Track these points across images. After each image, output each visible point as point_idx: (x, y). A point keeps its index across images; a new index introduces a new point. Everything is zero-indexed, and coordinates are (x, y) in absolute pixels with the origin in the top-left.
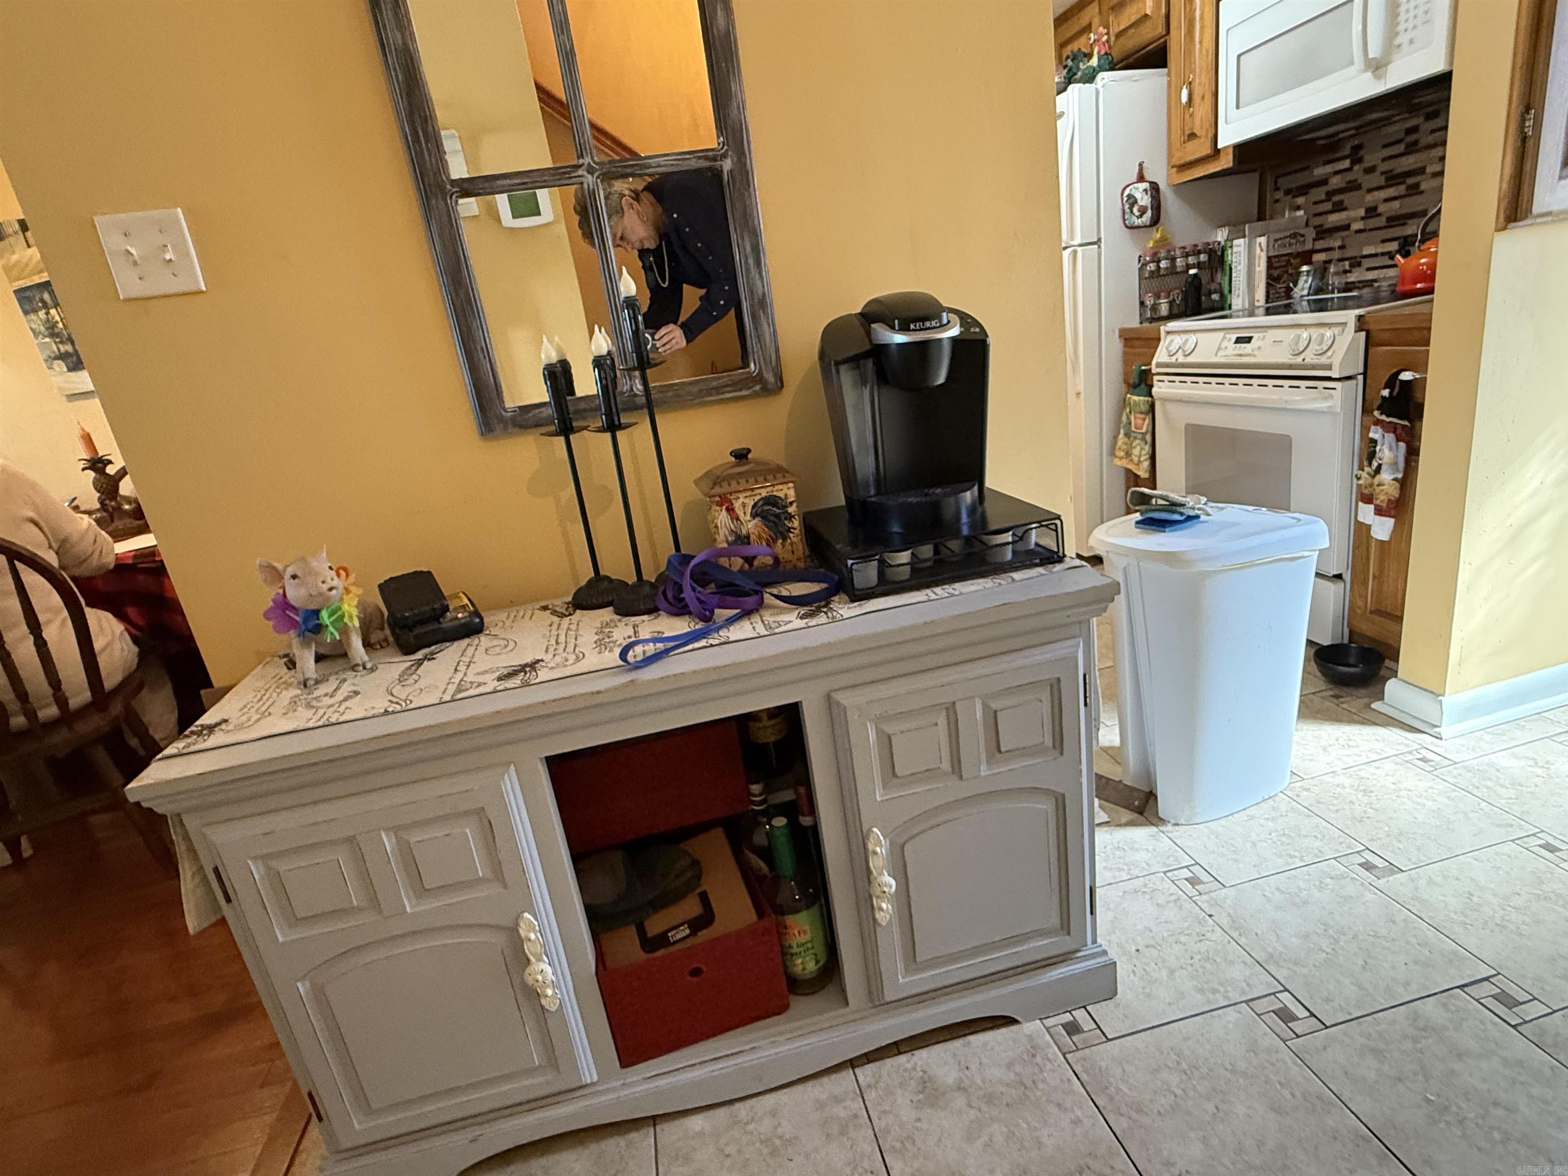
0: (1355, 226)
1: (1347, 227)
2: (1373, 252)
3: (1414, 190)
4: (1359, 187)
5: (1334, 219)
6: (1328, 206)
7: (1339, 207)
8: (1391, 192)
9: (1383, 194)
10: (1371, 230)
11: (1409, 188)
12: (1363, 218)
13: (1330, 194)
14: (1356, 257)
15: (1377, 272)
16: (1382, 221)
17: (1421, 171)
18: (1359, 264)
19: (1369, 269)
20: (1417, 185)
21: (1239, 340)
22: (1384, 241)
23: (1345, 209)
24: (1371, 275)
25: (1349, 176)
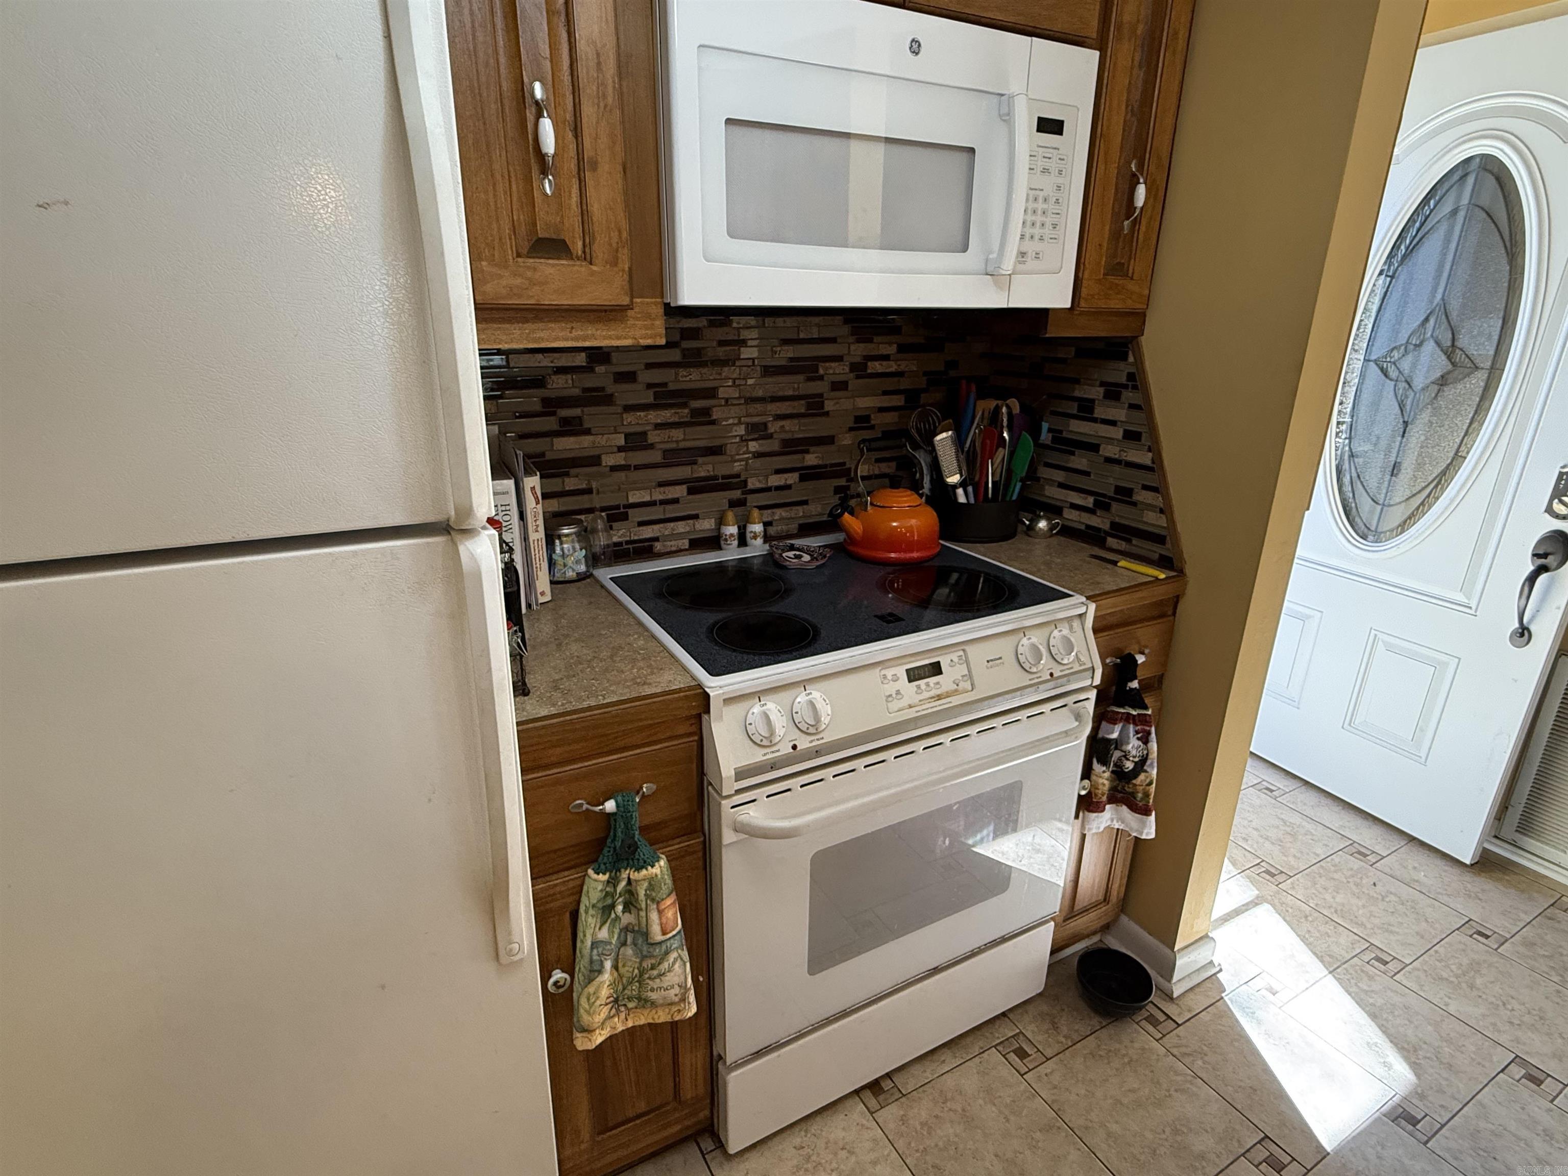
0: (609, 460)
1: (595, 461)
2: (647, 498)
3: (703, 417)
4: (608, 400)
5: (566, 445)
6: (550, 423)
7: (571, 428)
8: (666, 415)
9: (655, 417)
10: (637, 468)
11: (695, 413)
12: (620, 449)
13: (550, 405)
14: (617, 507)
15: (656, 527)
16: (655, 456)
17: (711, 393)
18: (624, 517)
19: (641, 524)
20: (706, 412)
21: (914, 675)
22: (661, 484)
23: (588, 432)
24: (648, 532)
25: (590, 381)
